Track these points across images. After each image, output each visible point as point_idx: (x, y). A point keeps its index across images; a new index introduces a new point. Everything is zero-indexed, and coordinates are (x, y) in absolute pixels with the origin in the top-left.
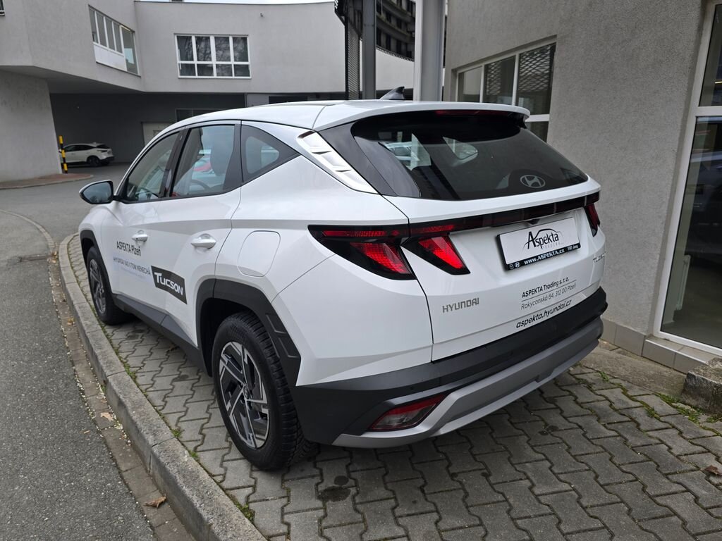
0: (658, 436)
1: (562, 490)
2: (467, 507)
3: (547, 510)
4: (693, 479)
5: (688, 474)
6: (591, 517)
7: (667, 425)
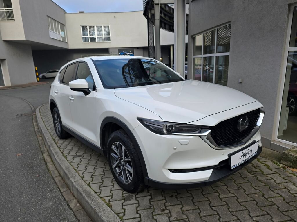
0: (271, 177)
1: (231, 196)
2: (193, 203)
3: (225, 203)
4: (283, 192)
5: (282, 190)
6: (242, 206)
7: (275, 172)
